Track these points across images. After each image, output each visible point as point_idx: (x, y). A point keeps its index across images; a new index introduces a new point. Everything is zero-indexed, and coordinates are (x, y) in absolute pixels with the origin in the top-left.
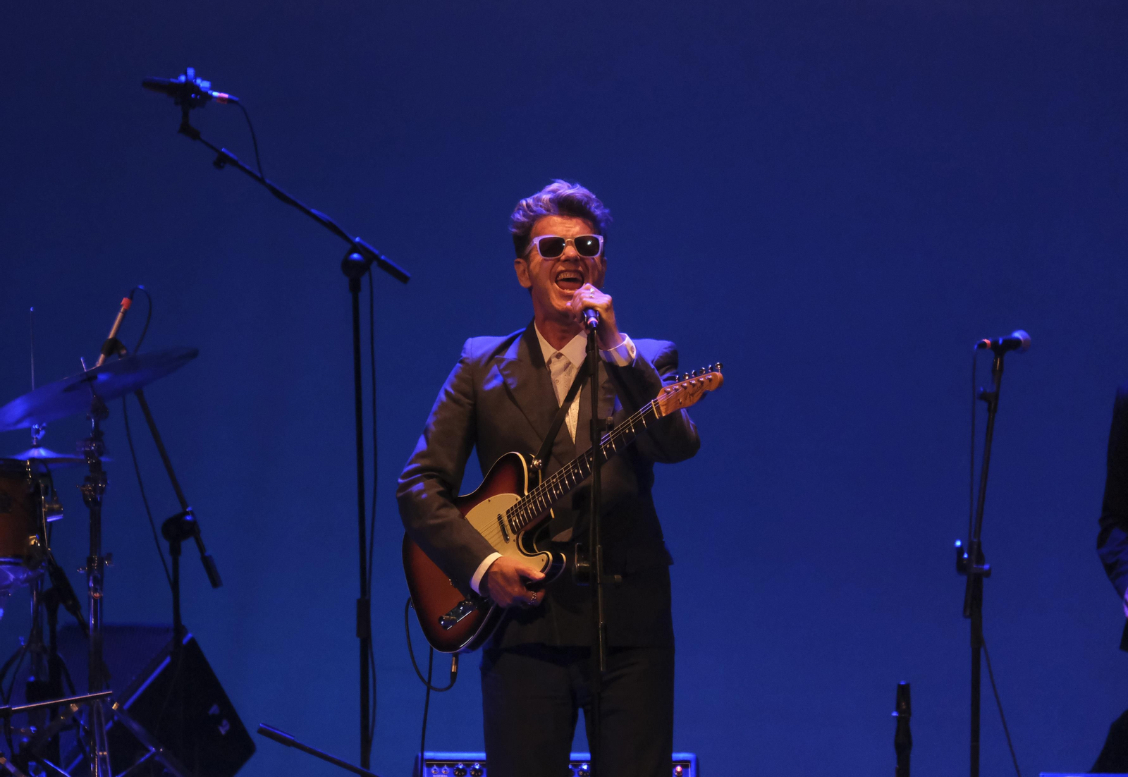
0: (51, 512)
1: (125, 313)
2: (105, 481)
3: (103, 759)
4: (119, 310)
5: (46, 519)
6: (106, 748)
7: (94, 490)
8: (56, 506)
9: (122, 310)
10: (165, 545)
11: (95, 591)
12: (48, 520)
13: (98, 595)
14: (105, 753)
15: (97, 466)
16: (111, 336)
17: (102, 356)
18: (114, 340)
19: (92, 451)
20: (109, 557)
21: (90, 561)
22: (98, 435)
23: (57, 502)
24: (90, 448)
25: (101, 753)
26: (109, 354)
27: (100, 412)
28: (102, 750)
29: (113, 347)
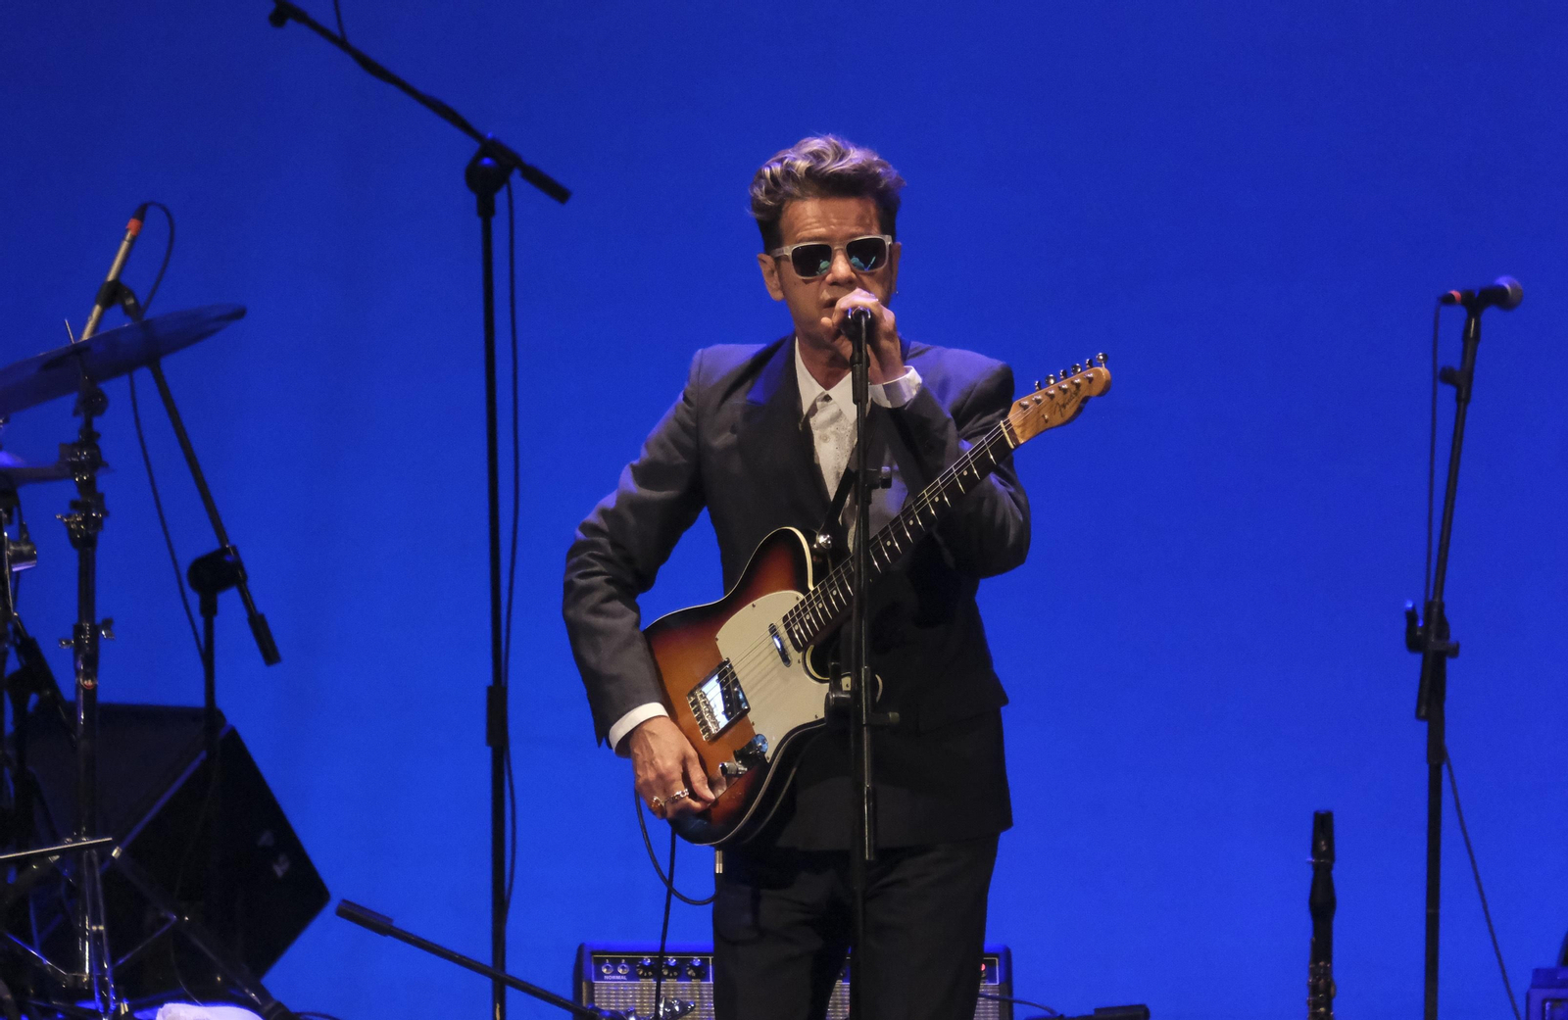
0: (19, 558)
1: (133, 242)
2: (101, 508)
3: (98, 934)
4: (123, 238)
5: (10, 568)
6: (102, 919)
7: (85, 521)
8: (26, 549)
9: (128, 236)
10: (194, 599)
11: (87, 677)
12: (15, 570)
13: (89, 683)
14: (101, 928)
15: (88, 487)
16: (111, 277)
17: (97, 309)
18: (116, 282)
19: (81, 461)
20: (107, 624)
21: (78, 630)
22: (90, 438)
23: (28, 542)
24: (79, 457)
25: (94, 928)
26: (107, 305)
27: (93, 405)
28: (95, 921)
29: (113, 295)
